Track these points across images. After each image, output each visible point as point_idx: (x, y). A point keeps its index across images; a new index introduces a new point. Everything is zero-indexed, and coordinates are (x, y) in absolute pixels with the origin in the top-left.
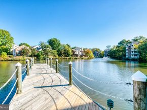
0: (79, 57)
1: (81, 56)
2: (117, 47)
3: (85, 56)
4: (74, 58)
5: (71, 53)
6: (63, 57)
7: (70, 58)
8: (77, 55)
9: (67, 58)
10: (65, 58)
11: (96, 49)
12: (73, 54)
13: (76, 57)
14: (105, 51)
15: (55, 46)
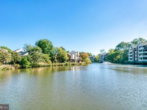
0: (76, 63)
1: (78, 61)
2: (115, 50)
3: (82, 61)
4: (71, 63)
5: (67, 58)
6: (57, 64)
8: (74, 61)
9: (63, 64)
10: (61, 64)
12: (69, 59)
13: (73, 63)
14: (101, 55)
15: (46, 49)
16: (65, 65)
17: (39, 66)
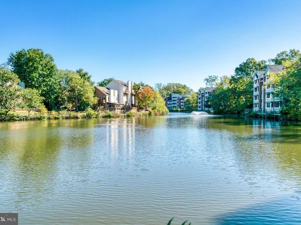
0: (118, 112)
1: (126, 108)
2: (233, 80)
3: (140, 108)
4: (102, 114)
5: (94, 100)
6: (64, 113)
7: (89, 117)
8: (111, 106)
9: (80, 114)
10: (73, 114)
11: (178, 86)
12: (100, 103)
13: (109, 112)
14: (201, 94)
15: (35, 75)
16: (84, 117)
17: (12, 119)
